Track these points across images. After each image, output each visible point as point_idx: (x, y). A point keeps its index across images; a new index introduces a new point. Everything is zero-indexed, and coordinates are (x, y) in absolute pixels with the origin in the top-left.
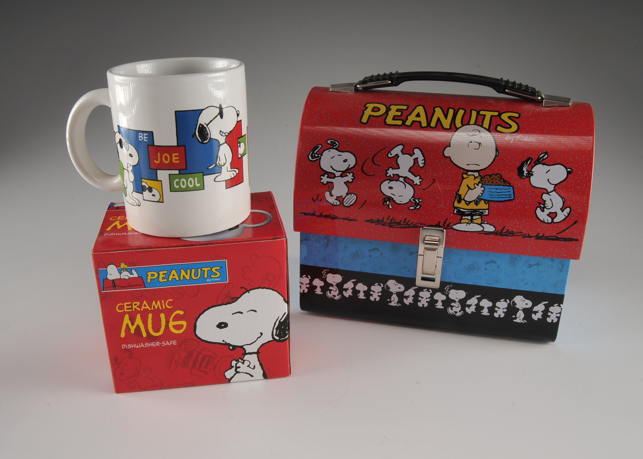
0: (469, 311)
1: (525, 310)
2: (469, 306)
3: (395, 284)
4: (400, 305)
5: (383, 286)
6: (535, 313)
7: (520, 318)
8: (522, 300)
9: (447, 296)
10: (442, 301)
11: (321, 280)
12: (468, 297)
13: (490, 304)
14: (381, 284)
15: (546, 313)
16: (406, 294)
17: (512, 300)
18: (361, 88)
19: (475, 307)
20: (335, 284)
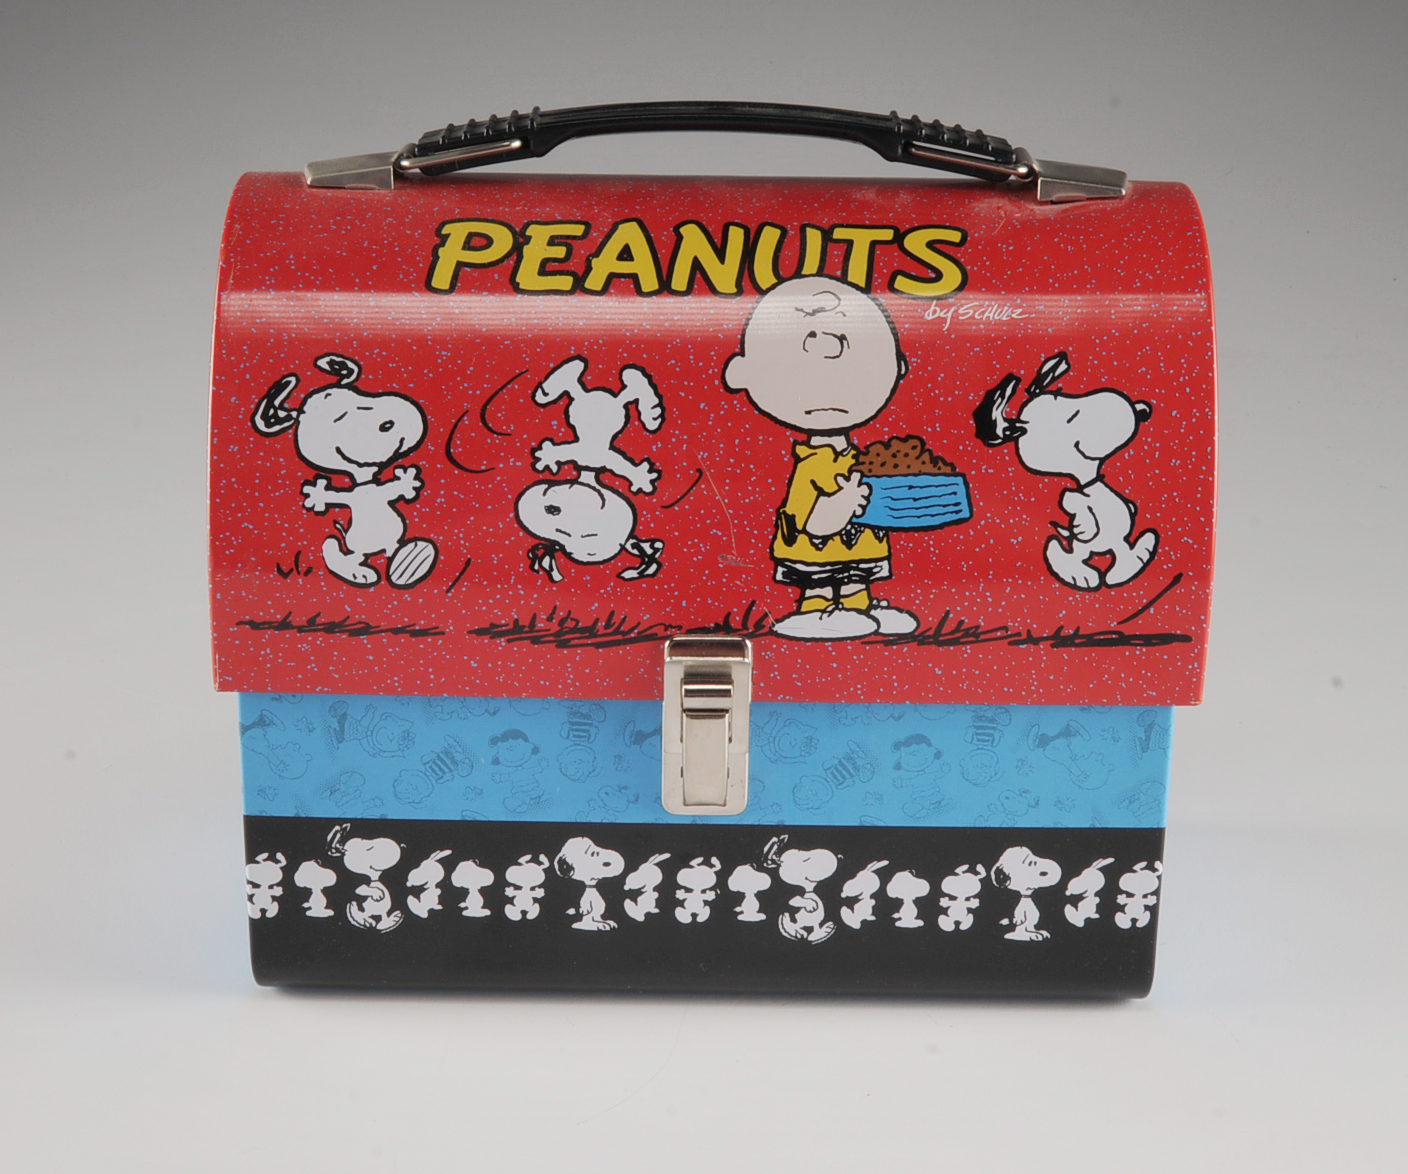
0: (853, 918)
1: (1040, 896)
2: (851, 902)
3: (590, 852)
4: (613, 924)
5: (547, 864)
6: (1076, 900)
7: (1026, 923)
8: (1027, 862)
9: (774, 874)
10: (760, 895)
11: (324, 865)
12: (846, 872)
13: (922, 888)
14: (542, 858)
15: (1109, 899)
16: (631, 883)
17: (994, 865)
18: (418, 170)
19: (873, 902)
20: (375, 876)
